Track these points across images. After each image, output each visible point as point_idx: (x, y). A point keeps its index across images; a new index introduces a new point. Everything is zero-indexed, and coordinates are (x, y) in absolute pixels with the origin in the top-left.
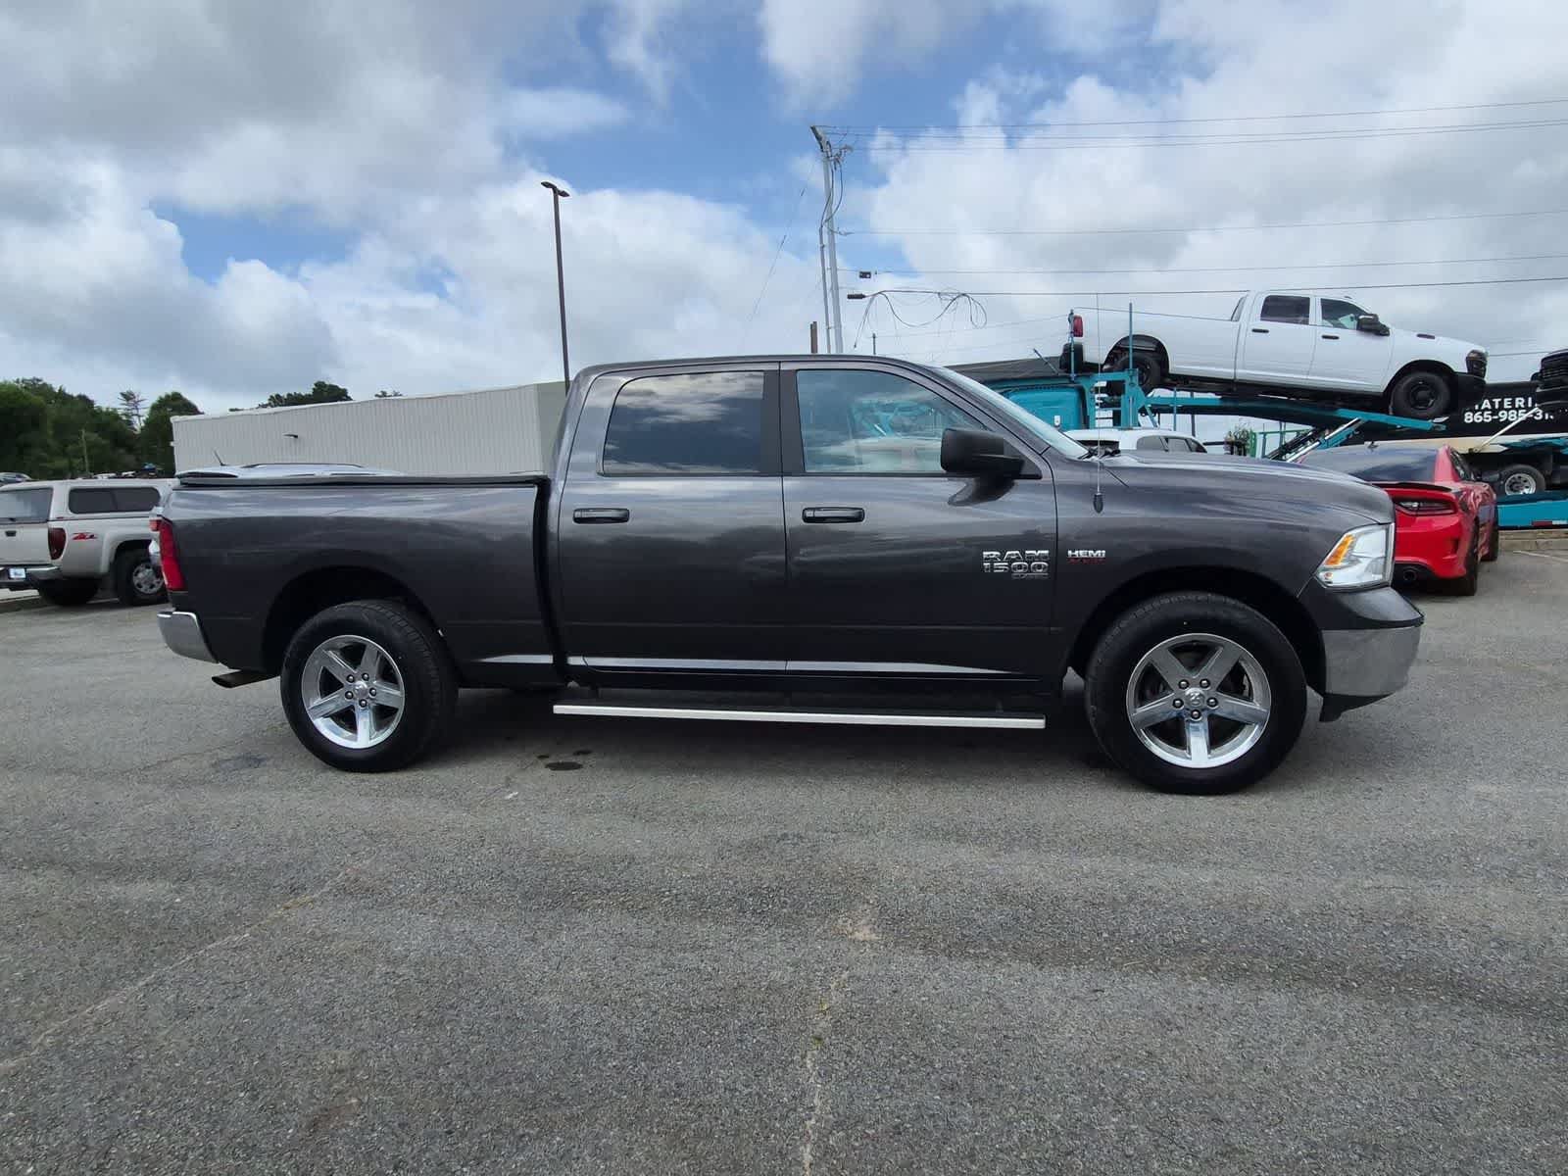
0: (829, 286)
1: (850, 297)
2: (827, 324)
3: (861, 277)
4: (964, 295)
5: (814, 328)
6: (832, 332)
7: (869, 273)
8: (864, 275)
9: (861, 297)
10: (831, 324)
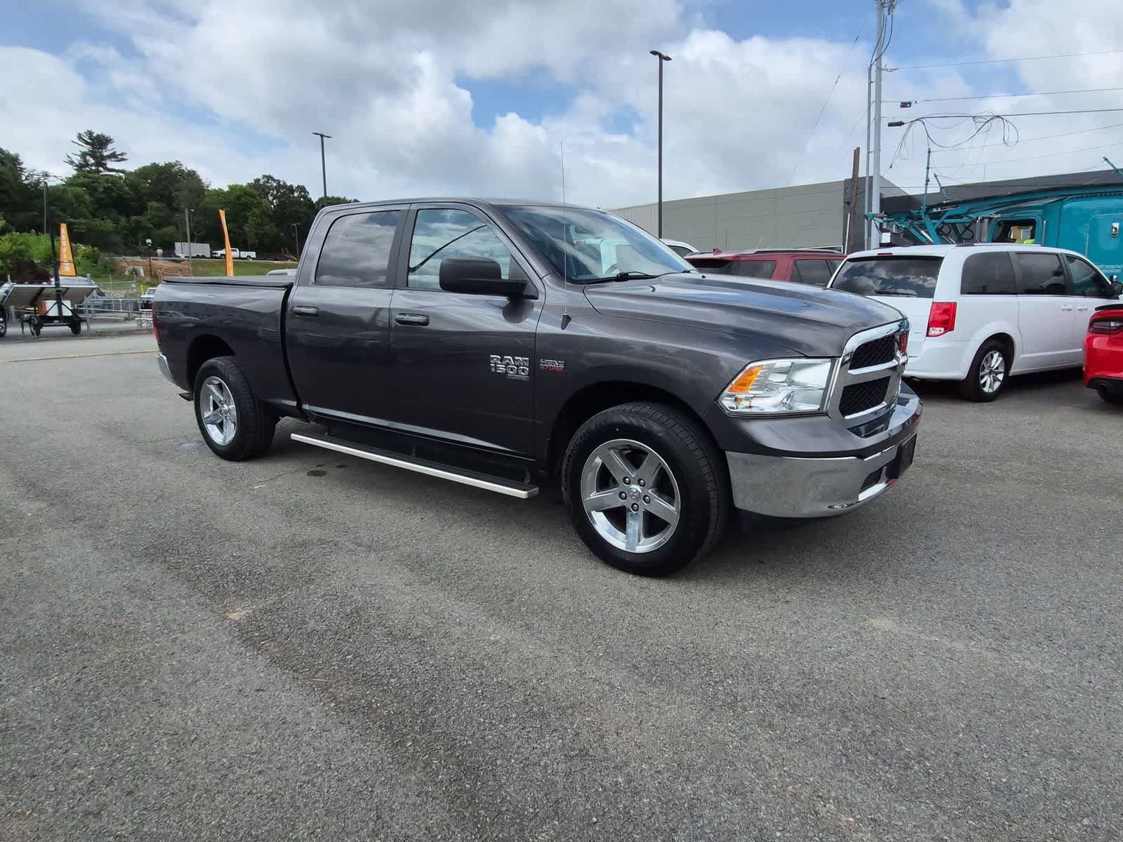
0: (872, 117)
1: (891, 125)
2: (868, 149)
3: (902, 107)
4: (998, 117)
5: (857, 152)
6: (872, 155)
7: (910, 103)
8: (904, 105)
9: (900, 124)
10: (872, 149)
